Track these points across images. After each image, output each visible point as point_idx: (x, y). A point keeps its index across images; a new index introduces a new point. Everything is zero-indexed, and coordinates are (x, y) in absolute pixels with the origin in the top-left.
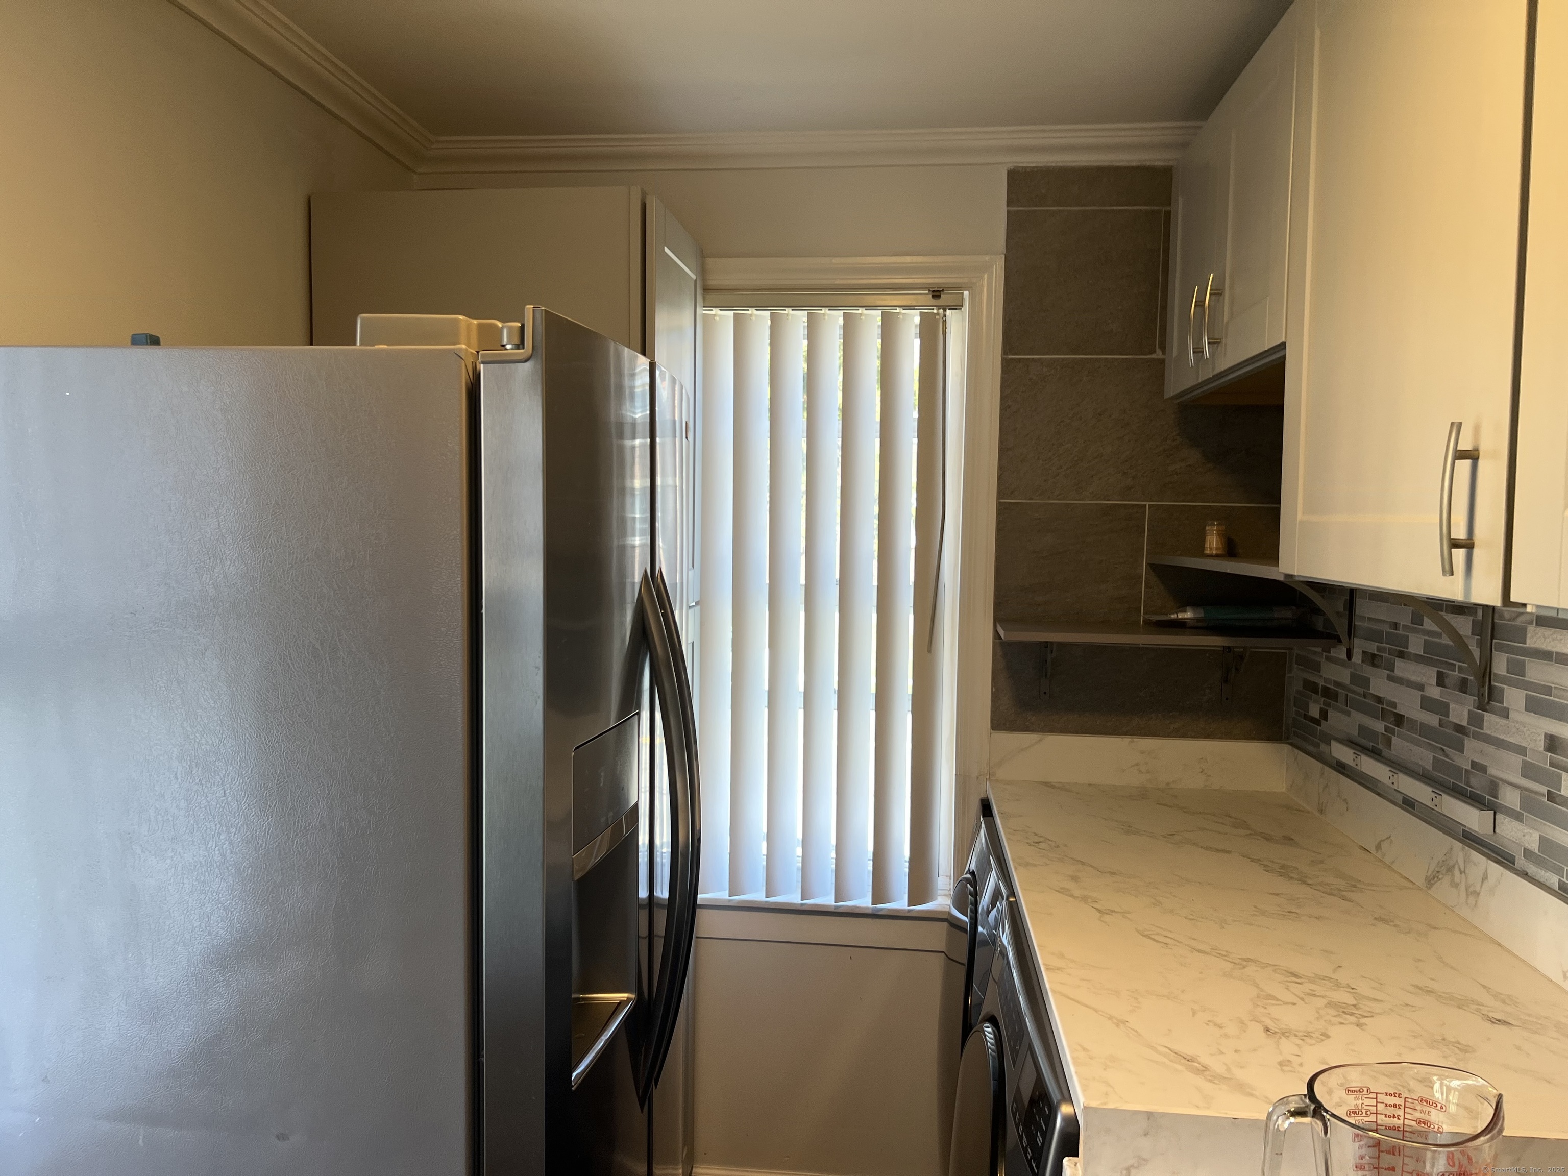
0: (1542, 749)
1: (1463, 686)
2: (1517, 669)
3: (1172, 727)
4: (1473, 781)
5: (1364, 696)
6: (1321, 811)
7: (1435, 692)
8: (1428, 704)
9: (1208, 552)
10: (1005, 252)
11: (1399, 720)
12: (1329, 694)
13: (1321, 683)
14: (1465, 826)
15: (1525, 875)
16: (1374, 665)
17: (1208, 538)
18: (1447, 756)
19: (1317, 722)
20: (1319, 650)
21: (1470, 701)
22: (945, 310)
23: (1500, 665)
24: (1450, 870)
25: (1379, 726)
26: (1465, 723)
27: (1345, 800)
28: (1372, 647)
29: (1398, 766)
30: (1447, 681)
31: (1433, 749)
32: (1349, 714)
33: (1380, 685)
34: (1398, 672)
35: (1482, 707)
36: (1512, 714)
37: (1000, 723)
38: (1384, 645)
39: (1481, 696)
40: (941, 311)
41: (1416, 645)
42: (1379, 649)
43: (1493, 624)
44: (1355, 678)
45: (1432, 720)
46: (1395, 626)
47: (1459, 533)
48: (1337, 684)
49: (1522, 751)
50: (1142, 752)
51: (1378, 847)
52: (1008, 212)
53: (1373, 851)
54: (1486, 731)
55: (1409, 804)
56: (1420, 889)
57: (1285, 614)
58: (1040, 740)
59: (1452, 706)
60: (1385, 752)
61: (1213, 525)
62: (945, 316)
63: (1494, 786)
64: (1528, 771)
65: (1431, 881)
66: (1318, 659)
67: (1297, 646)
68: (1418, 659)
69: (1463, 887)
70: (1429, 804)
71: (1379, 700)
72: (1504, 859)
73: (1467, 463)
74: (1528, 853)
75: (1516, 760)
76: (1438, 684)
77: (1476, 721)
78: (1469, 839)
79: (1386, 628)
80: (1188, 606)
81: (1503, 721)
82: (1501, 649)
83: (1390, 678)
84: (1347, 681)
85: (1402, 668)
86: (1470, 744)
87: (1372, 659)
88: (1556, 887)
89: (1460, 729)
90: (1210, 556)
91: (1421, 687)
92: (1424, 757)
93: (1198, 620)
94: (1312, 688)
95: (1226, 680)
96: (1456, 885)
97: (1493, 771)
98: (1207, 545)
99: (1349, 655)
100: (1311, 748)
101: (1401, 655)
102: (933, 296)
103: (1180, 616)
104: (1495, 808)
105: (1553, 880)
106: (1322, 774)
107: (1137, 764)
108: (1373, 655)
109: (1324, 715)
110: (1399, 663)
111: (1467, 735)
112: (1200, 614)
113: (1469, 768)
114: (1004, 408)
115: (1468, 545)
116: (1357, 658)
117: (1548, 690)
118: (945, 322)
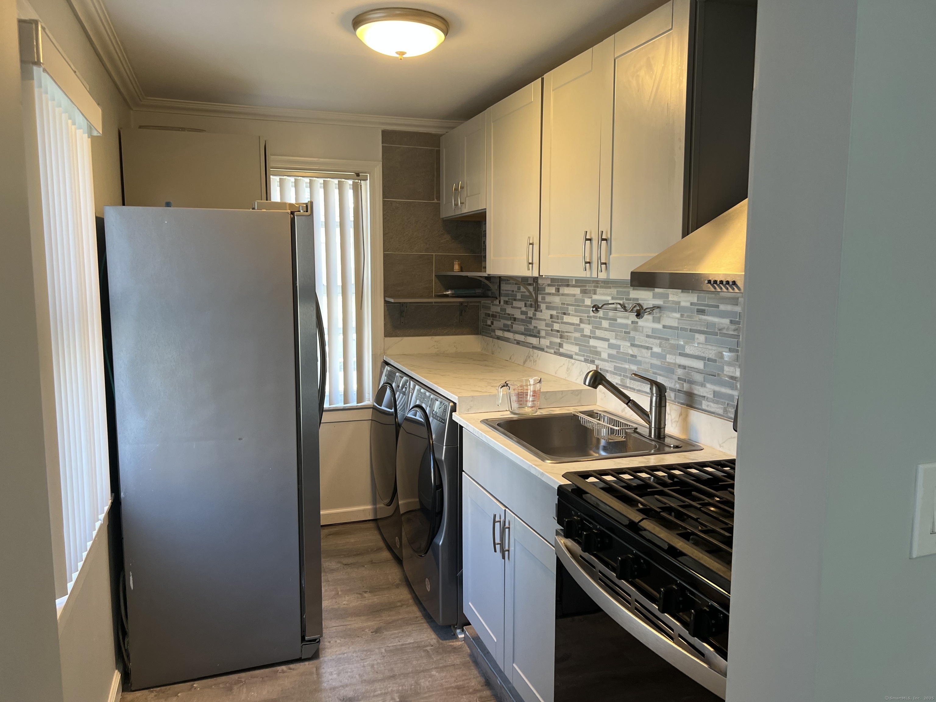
0: (549, 318)
1: (531, 306)
2: (543, 298)
3: (444, 332)
4: (534, 331)
5: (505, 314)
6: (493, 354)
7: (524, 309)
8: (523, 313)
9: (455, 270)
10: (382, 160)
11: (515, 319)
12: (493, 316)
13: (491, 313)
14: (532, 344)
15: (547, 352)
16: (507, 304)
17: (455, 266)
18: (528, 326)
19: (490, 326)
20: (490, 302)
21: (533, 309)
22: (361, 181)
23: (540, 299)
24: (529, 357)
25: (509, 323)
26: (532, 316)
27: (500, 348)
28: (506, 299)
29: (515, 332)
30: (527, 305)
31: (524, 325)
32: (500, 321)
33: (509, 310)
34: (514, 305)
35: (536, 310)
36: (543, 311)
37: (388, 334)
38: (510, 298)
39: (535, 308)
40: (359, 181)
41: (519, 296)
42: (508, 299)
43: (538, 287)
44: (502, 310)
45: (523, 317)
46: (513, 291)
47: (530, 261)
48: (496, 312)
49: (545, 320)
50: (435, 341)
51: (510, 358)
52: (383, 146)
53: (509, 360)
54: (537, 317)
55: (518, 343)
56: (522, 366)
57: (479, 291)
58: (402, 340)
59: (529, 312)
60: (511, 330)
61: (456, 261)
62: (361, 183)
63: (539, 332)
64: (547, 325)
65: (524, 363)
66: (490, 306)
67: (484, 301)
68: (520, 300)
69: (533, 361)
70: (523, 340)
71: (509, 314)
72: (542, 350)
73: (532, 245)
74: (547, 347)
75: (544, 323)
76: (525, 307)
77: (534, 315)
78: (534, 347)
79: (510, 292)
80: (449, 289)
81: (541, 313)
82: (540, 294)
83: (512, 307)
84: (499, 310)
85: (516, 304)
86: (533, 321)
87: (506, 302)
88: (553, 353)
89: (531, 318)
90: (456, 272)
91: (520, 308)
92: (522, 328)
93: (453, 294)
94: (488, 315)
95: (461, 315)
96: (531, 361)
97: (539, 328)
98: (455, 268)
99: (500, 303)
100: (490, 335)
101: (515, 300)
102: (357, 176)
103: (447, 293)
104: (539, 337)
105: (552, 351)
106: (493, 342)
107: (434, 346)
108: (507, 301)
109: (492, 323)
110: (514, 302)
111: (532, 319)
112: (453, 292)
113: (533, 328)
114: (384, 219)
115: (532, 264)
116: (502, 303)
117: (550, 303)
118: (361, 185)
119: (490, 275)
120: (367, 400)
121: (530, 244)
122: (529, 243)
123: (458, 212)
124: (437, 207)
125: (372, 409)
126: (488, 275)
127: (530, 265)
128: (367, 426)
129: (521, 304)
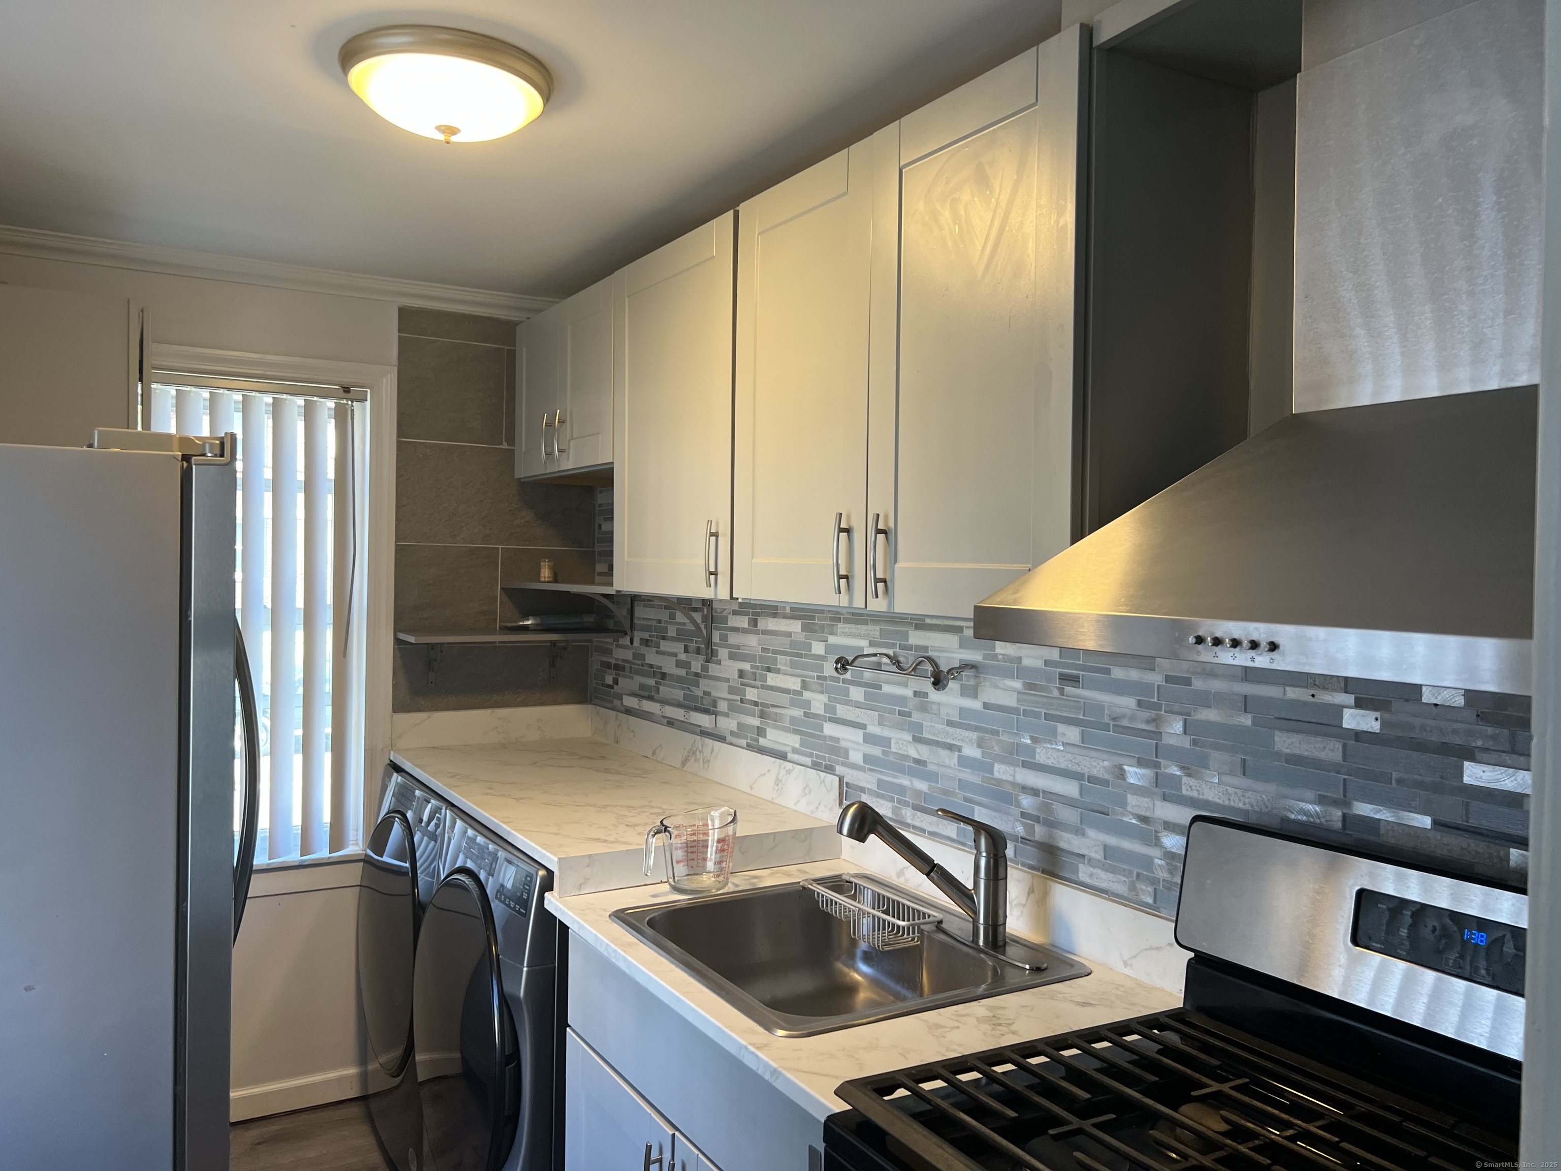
0: (737, 677)
1: (698, 651)
2: (724, 638)
3: (519, 699)
4: (705, 702)
5: (642, 666)
6: (617, 742)
7: (683, 657)
8: (679, 664)
9: (542, 579)
10: (397, 364)
11: (664, 676)
12: (617, 667)
13: (613, 661)
14: (700, 726)
15: (731, 744)
16: (647, 646)
17: (542, 570)
18: (691, 691)
19: (611, 687)
20: (610, 640)
21: (702, 658)
22: (352, 402)
23: (716, 638)
24: (694, 753)
25: (652, 682)
26: (699, 671)
27: (633, 731)
28: (646, 635)
29: (664, 702)
30: (690, 650)
31: (683, 689)
32: (632, 678)
33: (651, 658)
34: (662, 648)
35: (708, 661)
36: (723, 662)
37: (399, 707)
38: (653, 633)
39: (707, 655)
40: (350, 403)
41: (672, 632)
42: (650, 636)
43: (712, 615)
44: (637, 656)
45: (682, 672)
46: (660, 621)
47: (712, 569)
48: (623, 660)
49: (727, 680)
50: (500, 719)
51: (654, 753)
52: (399, 336)
53: (650, 756)
54: (710, 673)
55: (671, 723)
56: (678, 769)
57: (589, 619)
58: (429, 717)
59: (692, 663)
60: (656, 696)
61: (545, 561)
62: (353, 406)
63: (714, 703)
64: (731, 690)
65: (684, 763)
66: (610, 647)
67: (598, 639)
68: (673, 639)
69: (701, 761)
70: (682, 719)
71: (651, 666)
72: (722, 739)
73: (714, 538)
74: (732, 733)
75: (725, 685)
76: (685, 652)
77: (705, 668)
78: (704, 733)
79: (654, 623)
80: (531, 615)
81: (718, 667)
82: (717, 629)
83: (657, 652)
84: (630, 658)
85: (665, 646)
86: (702, 682)
87: (646, 643)
88: (745, 746)
89: (697, 675)
90: (545, 582)
91: (675, 655)
92: (678, 694)
93: (537, 625)
94: (608, 666)
95: (552, 665)
96: (697, 760)
97: (714, 694)
98: (542, 575)
99: (632, 642)
100: (609, 705)
101: (664, 638)
102: (344, 391)
103: (526, 623)
104: (716, 714)
105: (744, 742)
106: (617, 719)
107: (497, 728)
108: (647, 640)
109: (616, 682)
110: (662, 643)
111: (701, 677)
112: (538, 621)
113: (702, 695)
114: (399, 476)
115: (715, 574)
116: (637, 643)
117: (738, 647)
118: (352, 411)
119: (620, 591)
120: (351, 843)
121: (712, 534)
122: (710, 533)
123: (553, 469)
124: (509, 458)
125: (362, 864)
126: (617, 591)
127: (712, 577)
128: (349, 901)
129: (678, 648)
